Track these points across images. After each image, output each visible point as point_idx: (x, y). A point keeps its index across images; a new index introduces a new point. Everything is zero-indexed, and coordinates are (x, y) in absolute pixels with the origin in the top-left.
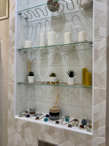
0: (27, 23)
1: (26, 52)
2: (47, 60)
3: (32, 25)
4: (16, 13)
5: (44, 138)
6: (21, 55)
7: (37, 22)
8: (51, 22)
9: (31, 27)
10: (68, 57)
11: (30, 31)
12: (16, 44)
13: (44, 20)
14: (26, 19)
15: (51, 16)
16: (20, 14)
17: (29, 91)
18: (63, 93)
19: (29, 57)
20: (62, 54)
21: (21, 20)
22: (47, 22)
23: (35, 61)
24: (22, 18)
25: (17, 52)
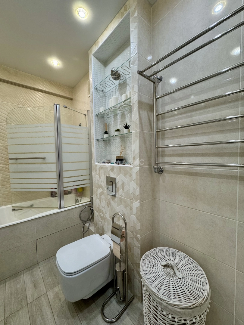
0: (104, 94)
1: (103, 117)
2: (117, 120)
3: (108, 95)
4: (93, 88)
5: (109, 175)
6: (98, 120)
7: (110, 91)
8: (119, 89)
9: (108, 96)
10: (129, 115)
11: (107, 100)
12: (94, 112)
13: (114, 89)
14: (102, 91)
15: (118, 84)
16: (97, 89)
17: (107, 148)
18: (127, 146)
19: (107, 121)
20: (126, 113)
21: (98, 93)
22: (116, 89)
23: (110, 123)
24: (99, 91)
25: (95, 117)
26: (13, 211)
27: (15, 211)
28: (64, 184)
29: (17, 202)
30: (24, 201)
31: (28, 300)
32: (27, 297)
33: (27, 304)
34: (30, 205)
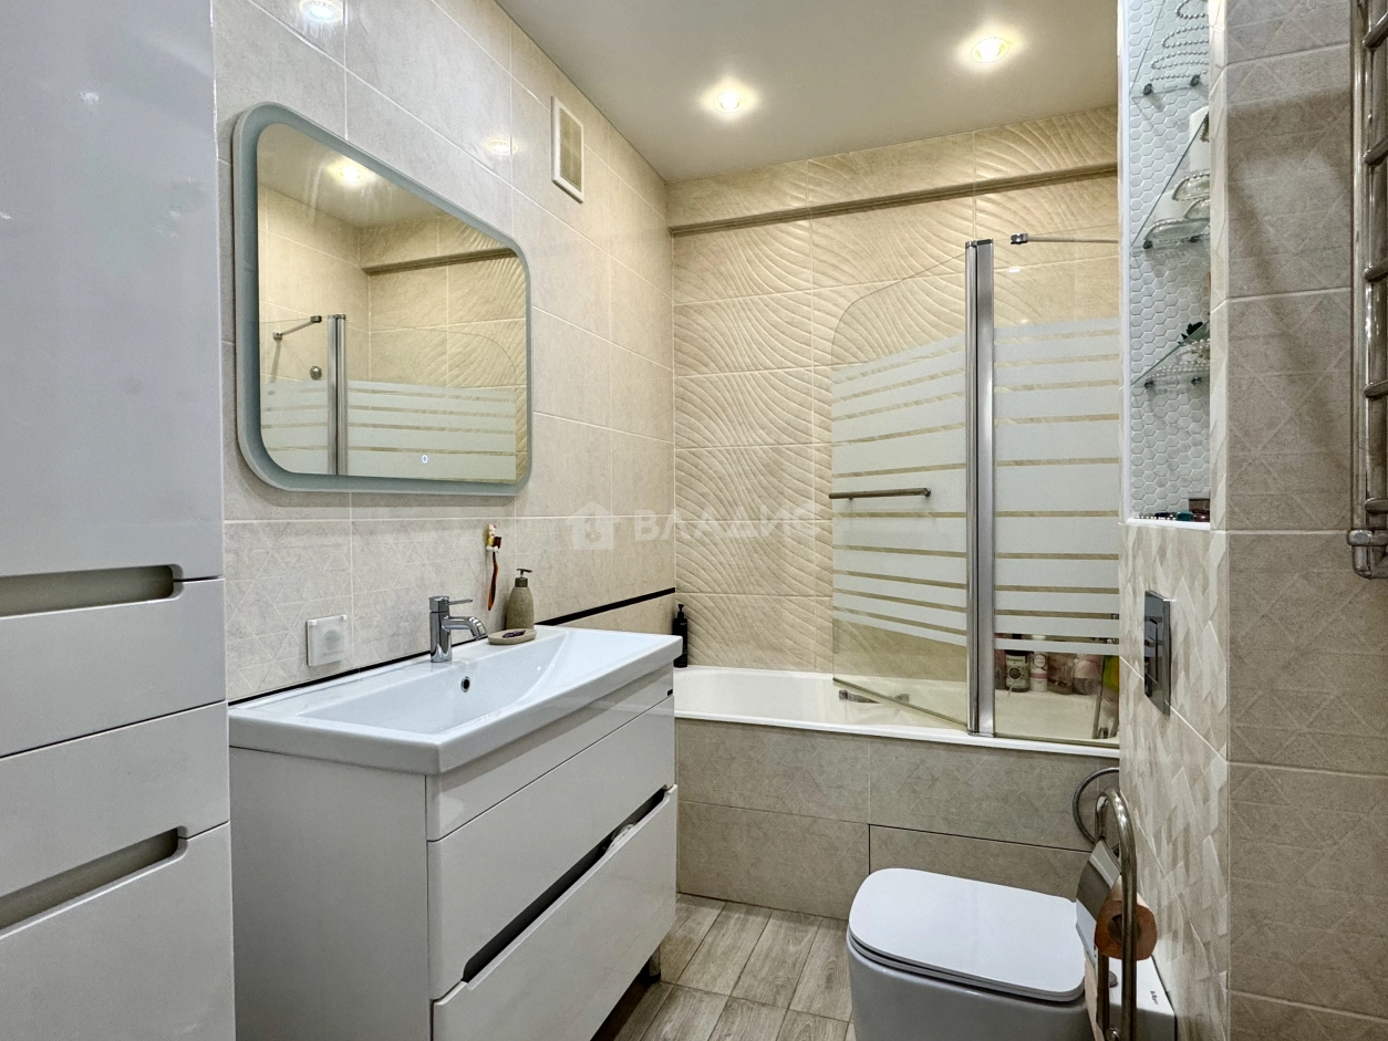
16: (1147, 91)
24: (1166, 98)
25: (1134, 255)
26: (841, 698)
27: (848, 703)
28: (999, 618)
29: (856, 668)
30: (881, 671)
31: (796, 1000)
32: (795, 990)
33: (788, 1008)
34: (899, 694)
